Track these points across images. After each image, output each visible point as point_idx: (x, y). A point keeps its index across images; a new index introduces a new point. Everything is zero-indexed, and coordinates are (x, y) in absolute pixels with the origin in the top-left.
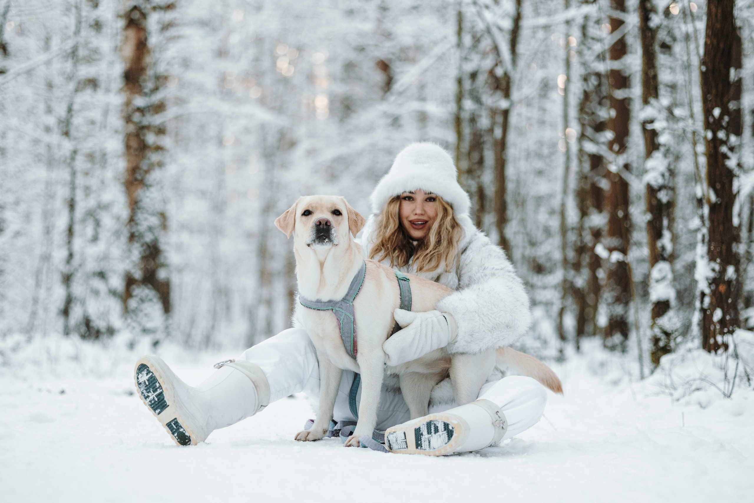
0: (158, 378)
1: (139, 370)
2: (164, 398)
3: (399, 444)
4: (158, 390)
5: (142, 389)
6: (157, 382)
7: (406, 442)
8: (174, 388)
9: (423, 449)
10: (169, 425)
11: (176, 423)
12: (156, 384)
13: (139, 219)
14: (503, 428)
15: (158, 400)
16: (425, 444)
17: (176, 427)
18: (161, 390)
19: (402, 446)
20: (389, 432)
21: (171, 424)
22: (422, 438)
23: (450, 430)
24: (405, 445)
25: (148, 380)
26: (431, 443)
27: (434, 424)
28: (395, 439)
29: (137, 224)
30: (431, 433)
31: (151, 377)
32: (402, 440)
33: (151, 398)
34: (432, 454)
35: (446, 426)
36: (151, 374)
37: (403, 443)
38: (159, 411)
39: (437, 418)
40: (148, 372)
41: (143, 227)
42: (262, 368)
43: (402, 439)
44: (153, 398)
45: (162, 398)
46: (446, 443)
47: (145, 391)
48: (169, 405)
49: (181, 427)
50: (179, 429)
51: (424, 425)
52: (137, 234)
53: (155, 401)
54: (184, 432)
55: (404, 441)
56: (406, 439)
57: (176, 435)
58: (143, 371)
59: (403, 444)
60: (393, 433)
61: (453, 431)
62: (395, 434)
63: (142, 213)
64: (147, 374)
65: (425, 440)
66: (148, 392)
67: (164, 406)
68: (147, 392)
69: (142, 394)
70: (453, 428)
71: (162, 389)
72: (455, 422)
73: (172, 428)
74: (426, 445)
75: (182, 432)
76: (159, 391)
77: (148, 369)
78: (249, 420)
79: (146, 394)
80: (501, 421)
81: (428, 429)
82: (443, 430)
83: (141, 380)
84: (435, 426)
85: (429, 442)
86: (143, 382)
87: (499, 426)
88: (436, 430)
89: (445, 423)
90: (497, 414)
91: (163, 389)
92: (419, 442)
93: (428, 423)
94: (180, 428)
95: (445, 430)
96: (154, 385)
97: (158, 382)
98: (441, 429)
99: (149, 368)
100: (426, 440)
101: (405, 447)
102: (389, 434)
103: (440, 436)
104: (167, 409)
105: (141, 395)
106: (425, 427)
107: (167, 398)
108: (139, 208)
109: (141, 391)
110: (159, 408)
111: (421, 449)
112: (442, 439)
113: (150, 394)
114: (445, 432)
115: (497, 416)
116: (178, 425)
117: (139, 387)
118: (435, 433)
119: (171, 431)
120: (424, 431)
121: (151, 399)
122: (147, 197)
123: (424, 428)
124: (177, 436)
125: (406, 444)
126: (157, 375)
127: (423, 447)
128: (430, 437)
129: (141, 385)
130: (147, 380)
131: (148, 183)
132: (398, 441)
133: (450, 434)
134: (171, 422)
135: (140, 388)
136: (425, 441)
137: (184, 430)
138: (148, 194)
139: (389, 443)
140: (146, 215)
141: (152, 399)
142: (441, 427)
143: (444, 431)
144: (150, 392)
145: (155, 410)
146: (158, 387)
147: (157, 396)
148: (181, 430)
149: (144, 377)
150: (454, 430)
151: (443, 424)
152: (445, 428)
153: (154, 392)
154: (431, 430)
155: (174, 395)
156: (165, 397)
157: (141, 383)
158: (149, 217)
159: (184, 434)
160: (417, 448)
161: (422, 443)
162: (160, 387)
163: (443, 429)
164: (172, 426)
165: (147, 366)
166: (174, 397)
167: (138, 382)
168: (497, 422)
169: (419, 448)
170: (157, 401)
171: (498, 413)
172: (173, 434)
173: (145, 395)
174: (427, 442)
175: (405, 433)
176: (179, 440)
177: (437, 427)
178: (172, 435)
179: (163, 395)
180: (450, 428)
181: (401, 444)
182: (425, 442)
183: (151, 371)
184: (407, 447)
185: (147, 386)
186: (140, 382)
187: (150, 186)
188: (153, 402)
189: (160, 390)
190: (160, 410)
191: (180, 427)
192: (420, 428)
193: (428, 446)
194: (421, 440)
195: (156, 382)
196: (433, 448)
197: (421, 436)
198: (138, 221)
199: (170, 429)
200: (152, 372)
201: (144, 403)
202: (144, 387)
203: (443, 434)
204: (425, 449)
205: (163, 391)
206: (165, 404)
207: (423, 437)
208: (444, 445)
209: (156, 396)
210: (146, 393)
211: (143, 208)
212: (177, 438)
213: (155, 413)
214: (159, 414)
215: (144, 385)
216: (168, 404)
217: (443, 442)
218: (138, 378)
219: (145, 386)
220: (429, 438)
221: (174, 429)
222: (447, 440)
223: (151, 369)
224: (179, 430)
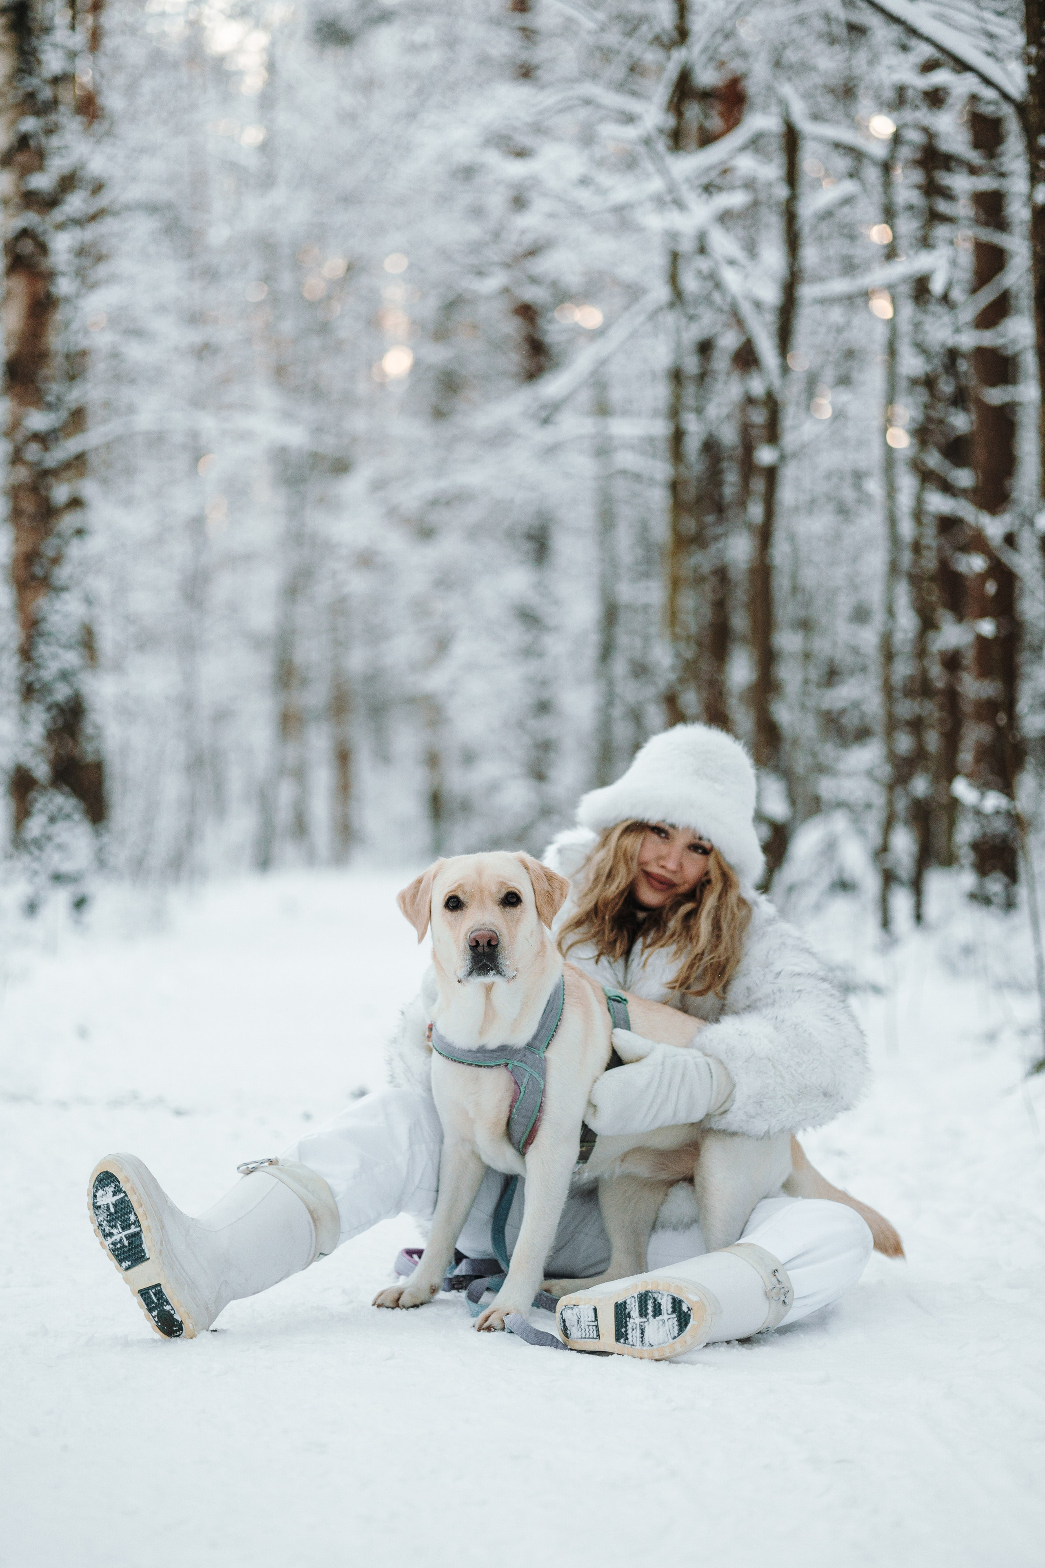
0: (135, 1205)
1: (100, 1182)
2: (141, 1244)
3: (584, 1330)
4: (133, 1226)
5: (101, 1218)
6: (133, 1213)
7: (597, 1326)
8: (163, 1227)
9: (629, 1344)
10: (144, 1293)
11: (159, 1294)
12: (130, 1215)
13: (41, 656)
14: (784, 1302)
15: (129, 1245)
16: (633, 1335)
17: (158, 1300)
18: (138, 1229)
19: (588, 1334)
20: (565, 1304)
21: (148, 1293)
22: (628, 1323)
23: (684, 1312)
24: (595, 1332)
25: (115, 1205)
26: (645, 1334)
27: (654, 1298)
28: (575, 1319)
29: (38, 666)
30: (646, 1315)
31: (122, 1201)
32: (589, 1322)
33: (117, 1237)
34: (646, 1356)
35: (677, 1304)
36: (122, 1195)
37: (590, 1327)
38: (128, 1265)
39: (660, 1288)
40: (117, 1190)
41: (49, 672)
42: (329, 1181)
43: (590, 1320)
44: (121, 1240)
45: (138, 1242)
46: (675, 1338)
47: (105, 1222)
48: (149, 1258)
49: (168, 1303)
50: (162, 1305)
51: (633, 1299)
52: (37, 686)
53: (123, 1244)
54: (172, 1312)
55: (593, 1324)
56: (596, 1320)
57: (155, 1313)
58: (107, 1186)
59: (592, 1330)
60: (573, 1306)
61: (689, 1316)
62: (576, 1310)
63: (48, 644)
64: (114, 1194)
65: (635, 1326)
66: (112, 1227)
67: (140, 1258)
68: (110, 1226)
69: (100, 1227)
70: (689, 1309)
71: (140, 1226)
72: (695, 1298)
73: (149, 1300)
74: (636, 1337)
75: (168, 1312)
76: (133, 1229)
77: (117, 1183)
78: (297, 1279)
79: (107, 1229)
80: (782, 1290)
81: (640, 1306)
82: (669, 1312)
83: (101, 1202)
84: (654, 1302)
85: (642, 1333)
86: (104, 1205)
87: (777, 1299)
88: (657, 1311)
89: (674, 1299)
90: (775, 1275)
91: (142, 1226)
92: (623, 1330)
93: (642, 1296)
94: (165, 1303)
95: (673, 1312)
96: (126, 1216)
97: (135, 1213)
98: (667, 1310)
99: (119, 1182)
100: (636, 1328)
101: (595, 1336)
102: (564, 1307)
103: (664, 1323)
104: (144, 1264)
105: (97, 1228)
106: (635, 1302)
107: (147, 1245)
108: (41, 635)
109: (98, 1222)
110: (128, 1259)
111: (625, 1343)
112: (667, 1328)
113: (114, 1231)
114: (674, 1315)
115: (774, 1279)
116: (162, 1297)
117: (95, 1212)
118: (654, 1316)
119: (147, 1305)
120: (634, 1309)
121: (116, 1240)
122: (57, 612)
123: (634, 1304)
124: (158, 1315)
125: (598, 1331)
126: (133, 1199)
127: (630, 1340)
128: (644, 1322)
129: (100, 1211)
130: (113, 1204)
131: (59, 583)
132: (582, 1323)
133: (683, 1320)
134: (149, 1290)
135: (97, 1215)
136: (633, 1330)
137: (173, 1309)
138: (58, 605)
139: (565, 1325)
140: (54, 649)
141: (118, 1240)
142: (666, 1305)
143: (672, 1314)
144: (115, 1226)
145: (120, 1262)
146: (133, 1222)
147: (128, 1237)
148: (167, 1308)
149: (107, 1198)
150: (692, 1313)
151: (670, 1301)
152: (673, 1307)
153: (123, 1229)
154: (647, 1309)
155: (162, 1241)
156: (144, 1242)
157: (100, 1207)
158: (61, 651)
159: (172, 1315)
160: (618, 1340)
161: (628, 1332)
162: (137, 1222)
163: (670, 1310)
164: (151, 1298)
165: (116, 1178)
166: (162, 1244)
167: (94, 1203)
168: (775, 1290)
169: (622, 1340)
170: (126, 1247)
171: (777, 1274)
172: (150, 1310)
173: (104, 1230)
174: (639, 1331)
175: (595, 1310)
176: (160, 1324)
177: (660, 1304)
178: (147, 1312)
179: (141, 1237)
180: (685, 1309)
181: (587, 1330)
182: (635, 1330)
183: (123, 1189)
184: (598, 1336)
185: (111, 1214)
186: (98, 1204)
187: (64, 589)
188: (118, 1246)
189: (136, 1227)
190: (130, 1263)
191: (165, 1301)
192: (625, 1302)
193: (639, 1340)
194: (626, 1326)
195: (130, 1212)
196: (648, 1344)
197: (628, 1319)
198: (40, 661)
199: (145, 1301)
200: (124, 1192)
201: (101, 1243)
202: (106, 1215)
203: (669, 1319)
204: (633, 1345)
205: (141, 1231)
206: (143, 1254)
207: (631, 1321)
208: (671, 1341)
209: (126, 1237)
210: (108, 1227)
211: (50, 634)
212: (156, 1319)
213: (121, 1266)
214: (127, 1269)
215: (105, 1211)
216: (147, 1256)
217: (669, 1335)
218: (95, 1196)
219: (108, 1215)
220: (642, 1324)
221: (153, 1302)
222: (676, 1332)
223: (124, 1186)
224: (163, 1307)
